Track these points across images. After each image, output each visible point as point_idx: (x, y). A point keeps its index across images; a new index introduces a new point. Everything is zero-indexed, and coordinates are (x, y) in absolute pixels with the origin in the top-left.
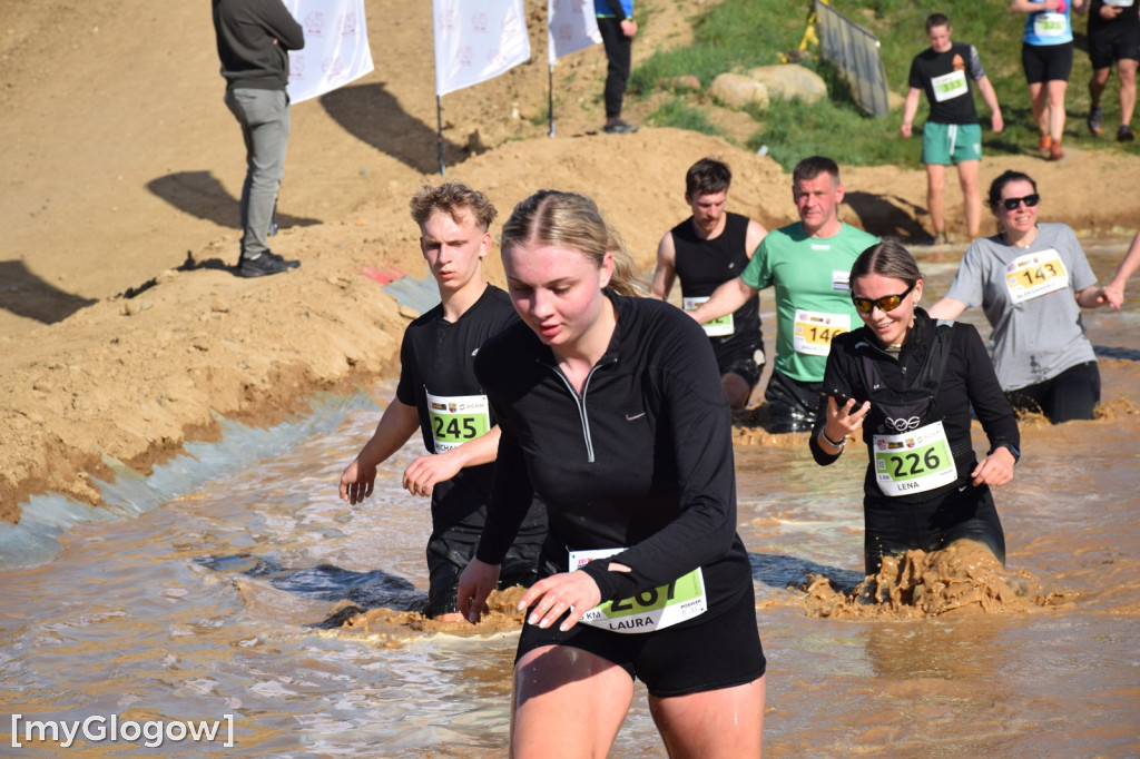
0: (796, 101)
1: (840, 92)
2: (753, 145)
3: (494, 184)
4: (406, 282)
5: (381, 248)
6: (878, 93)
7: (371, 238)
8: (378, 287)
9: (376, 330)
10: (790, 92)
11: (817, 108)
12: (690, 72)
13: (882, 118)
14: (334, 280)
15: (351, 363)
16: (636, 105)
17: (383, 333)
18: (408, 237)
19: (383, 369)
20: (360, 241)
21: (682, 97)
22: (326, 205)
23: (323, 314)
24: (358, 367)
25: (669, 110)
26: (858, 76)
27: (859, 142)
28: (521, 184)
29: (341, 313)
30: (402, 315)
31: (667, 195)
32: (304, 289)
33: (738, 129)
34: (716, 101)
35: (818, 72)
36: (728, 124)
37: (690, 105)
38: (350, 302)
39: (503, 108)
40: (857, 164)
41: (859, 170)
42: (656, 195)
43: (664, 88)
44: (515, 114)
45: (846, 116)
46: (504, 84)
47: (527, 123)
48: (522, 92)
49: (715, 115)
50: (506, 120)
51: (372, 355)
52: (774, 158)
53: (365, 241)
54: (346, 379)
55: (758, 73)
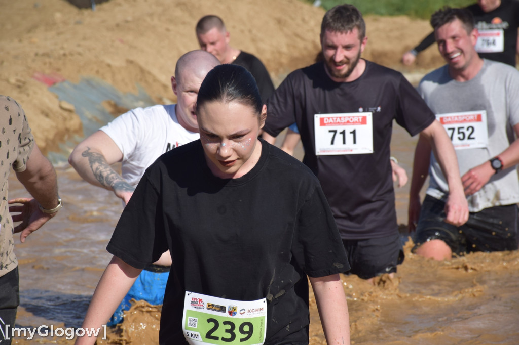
3: (130, 19)
4: (66, 85)
5: (47, 60)
7: (41, 51)
8: (45, 87)
9: (42, 117)
14: (13, 81)
17: (47, 120)
18: (67, 52)
19: (47, 144)
20: (32, 54)
28: (149, 19)
30: (62, 108)
31: (250, 31)
42: (242, 31)
52: (325, 8)
53: (36, 54)
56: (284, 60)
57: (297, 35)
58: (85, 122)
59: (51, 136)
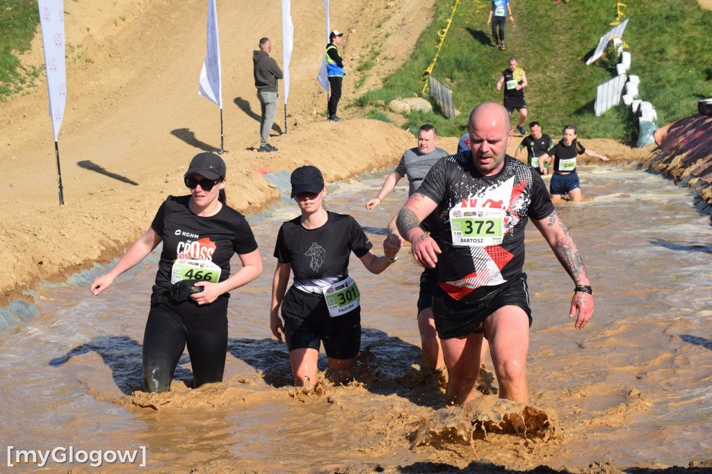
0: (420, 112)
1: (437, 109)
2: (405, 127)
3: (306, 138)
4: (271, 173)
5: (262, 161)
6: (451, 110)
7: (259, 157)
8: (261, 175)
9: (259, 191)
10: (418, 108)
11: (428, 114)
12: (382, 99)
13: (452, 119)
14: (244, 172)
15: (250, 204)
16: (361, 110)
17: (262, 193)
20: (255, 158)
21: (378, 108)
22: (242, 144)
23: (240, 185)
24: (252, 205)
25: (373, 112)
26: (444, 103)
27: (444, 128)
28: (316, 138)
29: (246, 185)
30: (270, 186)
31: (371, 144)
32: (233, 175)
33: (398, 121)
34: (390, 110)
35: (429, 101)
36: (395, 119)
37: (380, 111)
38: (250, 180)
39: (310, 110)
40: (443, 136)
41: (443, 138)
43: (371, 104)
44: (315, 112)
45: (439, 118)
46: (311, 101)
47: (319, 115)
48: (317, 104)
49: (390, 115)
50: (311, 114)
51: (258, 201)
52: (412, 132)
53: (257, 158)
54: (247, 209)
55: (405, 100)
56: (390, 160)
57: (397, 147)
58: (282, 195)
59: (264, 202)
